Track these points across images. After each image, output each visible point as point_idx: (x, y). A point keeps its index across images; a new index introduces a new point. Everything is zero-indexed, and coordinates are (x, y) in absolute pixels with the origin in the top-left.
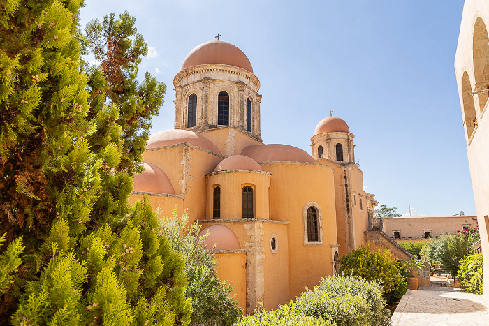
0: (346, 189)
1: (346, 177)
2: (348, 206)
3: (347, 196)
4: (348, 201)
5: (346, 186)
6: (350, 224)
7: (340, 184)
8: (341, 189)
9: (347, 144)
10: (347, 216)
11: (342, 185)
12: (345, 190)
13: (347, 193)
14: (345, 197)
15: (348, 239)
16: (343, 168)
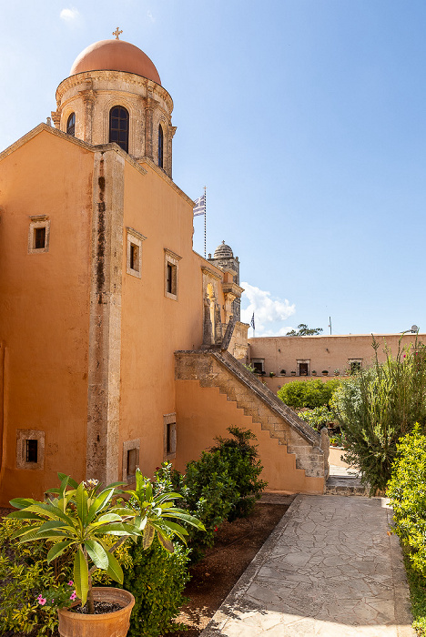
0: (101, 217)
1: (102, 181)
2: (100, 268)
3: (101, 239)
4: (101, 253)
5: (102, 207)
6: (101, 323)
7: (85, 203)
8: (85, 219)
9: (142, 111)
10: (95, 299)
11: (89, 206)
12: (97, 219)
13: (101, 230)
14: (96, 243)
15: (91, 369)
16: (98, 155)
